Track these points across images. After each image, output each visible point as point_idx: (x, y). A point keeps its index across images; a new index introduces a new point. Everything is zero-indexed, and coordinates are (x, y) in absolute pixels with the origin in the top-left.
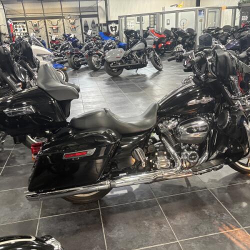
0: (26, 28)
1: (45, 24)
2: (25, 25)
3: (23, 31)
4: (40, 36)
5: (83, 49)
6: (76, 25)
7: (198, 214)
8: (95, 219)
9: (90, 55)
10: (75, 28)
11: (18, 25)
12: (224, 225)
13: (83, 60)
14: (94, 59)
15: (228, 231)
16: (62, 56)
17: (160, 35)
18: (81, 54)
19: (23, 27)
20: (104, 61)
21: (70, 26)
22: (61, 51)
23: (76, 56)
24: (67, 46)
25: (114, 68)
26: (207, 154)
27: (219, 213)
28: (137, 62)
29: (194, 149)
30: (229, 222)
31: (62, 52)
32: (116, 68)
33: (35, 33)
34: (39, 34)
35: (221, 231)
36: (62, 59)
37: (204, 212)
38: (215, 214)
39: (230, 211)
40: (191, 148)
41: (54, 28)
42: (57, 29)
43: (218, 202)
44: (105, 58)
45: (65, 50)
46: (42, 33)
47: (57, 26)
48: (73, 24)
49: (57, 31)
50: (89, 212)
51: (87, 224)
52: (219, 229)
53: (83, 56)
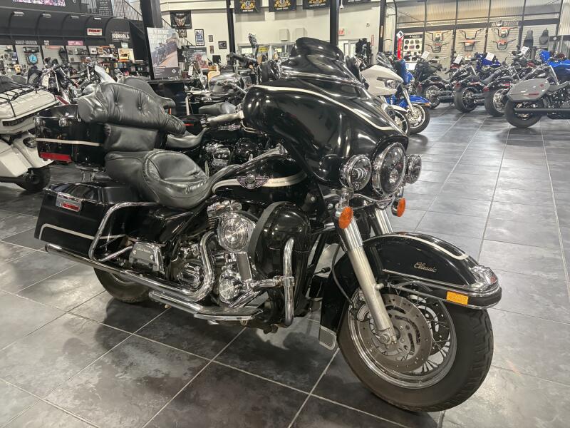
0: (421, 45)
1: (454, 38)
2: (420, 40)
3: (415, 49)
4: (437, 57)
5: (487, 79)
6: (509, 39)
9: (494, 88)
10: (506, 44)
11: (410, 40)
13: (480, 98)
14: (498, 96)
16: (450, 89)
18: (482, 88)
19: (417, 42)
20: (506, 99)
21: (498, 39)
23: (470, 90)
25: (522, 112)
31: (454, 82)
32: (526, 113)
33: (433, 51)
34: (438, 54)
36: (450, 94)
41: (467, 44)
42: (473, 45)
44: (508, 94)
45: (459, 79)
46: (446, 51)
47: (473, 41)
48: (506, 36)
49: (470, 49)
53: (483, 92)
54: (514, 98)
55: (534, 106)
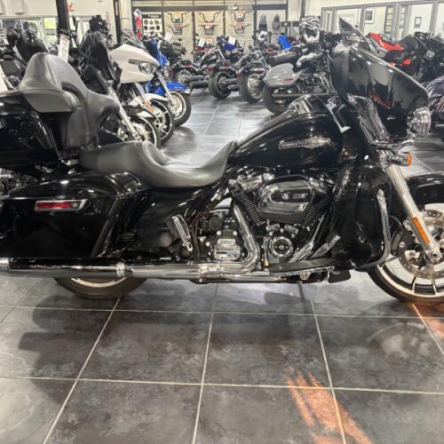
0: (161, 26)
1: (194, 20)
2: (160, 20)
3: (156, 30)
4: (180, 40)
5: (237, 64)
6: (246, 23)
7: (266, 350)
8: (96, 325)
9: (247, 73)
10: (243, 28)
11: (149, 20)
12: (301, 377)
13: (234, 83)
14: (252, 82)
15: (300, 387)
16: (201, 74)
17: (392, 45)
18: (234, 73)
19: (157, 22)
20: (262, 85)
21: (235, 23)
22: (202, 65)
23: (222, 75)
24: (214, 57)
25: (279, 99)
26: (311, 244)
27: (306, 355)
28: (325, 91)
29: (287, 234)
30: (313, 375)
31: (205, 66)
32: (282, 99)
33: (175, 34)
34: (180, 36)
35: (288, 385)
36: (202, 79)
37: (281, 349)
38: (298, 357)
39: (327, 357)
40: (282, 230)
41: (207, 27)
42: (212, 28)
43: (318, 339)
44: (265, 79)
45: (209, 63)
46: (187, 33)
47: (212, 24)
48: (241, 20)
49: (210, 32)
50: (92, 313)
51: (78, 329)
52: (286, 380)
53: (236, 77)
54: (272, 84)
55: (289, 91)
